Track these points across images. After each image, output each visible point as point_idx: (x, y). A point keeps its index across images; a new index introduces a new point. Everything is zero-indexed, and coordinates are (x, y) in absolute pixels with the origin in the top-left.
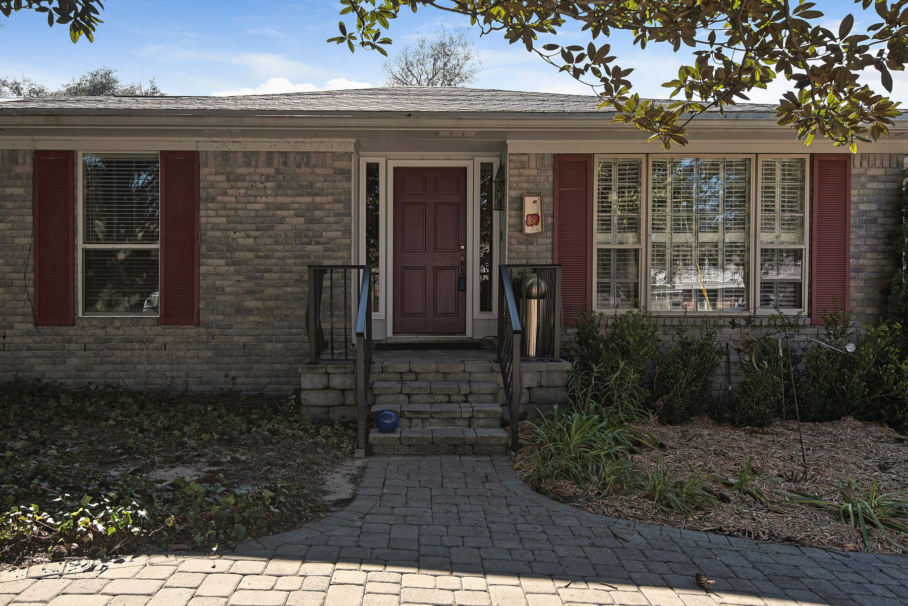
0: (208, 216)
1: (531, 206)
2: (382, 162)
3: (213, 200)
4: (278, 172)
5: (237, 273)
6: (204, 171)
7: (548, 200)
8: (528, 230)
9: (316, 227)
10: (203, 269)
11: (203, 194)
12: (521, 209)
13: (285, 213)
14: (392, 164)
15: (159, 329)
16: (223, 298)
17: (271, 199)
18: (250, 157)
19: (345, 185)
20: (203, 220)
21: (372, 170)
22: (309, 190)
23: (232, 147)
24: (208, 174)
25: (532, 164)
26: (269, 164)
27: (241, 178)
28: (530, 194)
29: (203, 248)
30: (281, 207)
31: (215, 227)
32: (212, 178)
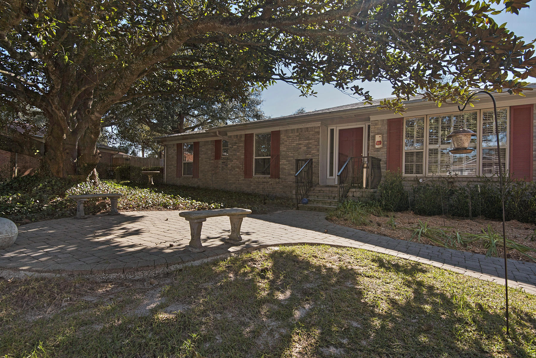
0: (282, 148)
1: (378, 138)
2: (335, 128)
3: (283, 144)
4: (300, 134)
5: (289, 164)
6: (281, 136)
7: (385, 135)
8: (377, 146)
9: (310, 150)
10: (280, 163)
11: (281, 142)
12: (374, 139)
13: (301, 146)
14: (338, 128)
15: (270, 180)
16: (285, 171)
17: (298, 142)
18: (293, 130)
19: (318, 136)
20: (281, 149)
21: (332, 131)
22: (308, 139)
23: (288, 128)
24: (282, 136)
25: (380, 123)
26: (298, 132)
27: (290, 137)
28: (378, 134)
29: (281, 157)
30: (300, 144)
31: (284, 151)
32: (283, 137)
